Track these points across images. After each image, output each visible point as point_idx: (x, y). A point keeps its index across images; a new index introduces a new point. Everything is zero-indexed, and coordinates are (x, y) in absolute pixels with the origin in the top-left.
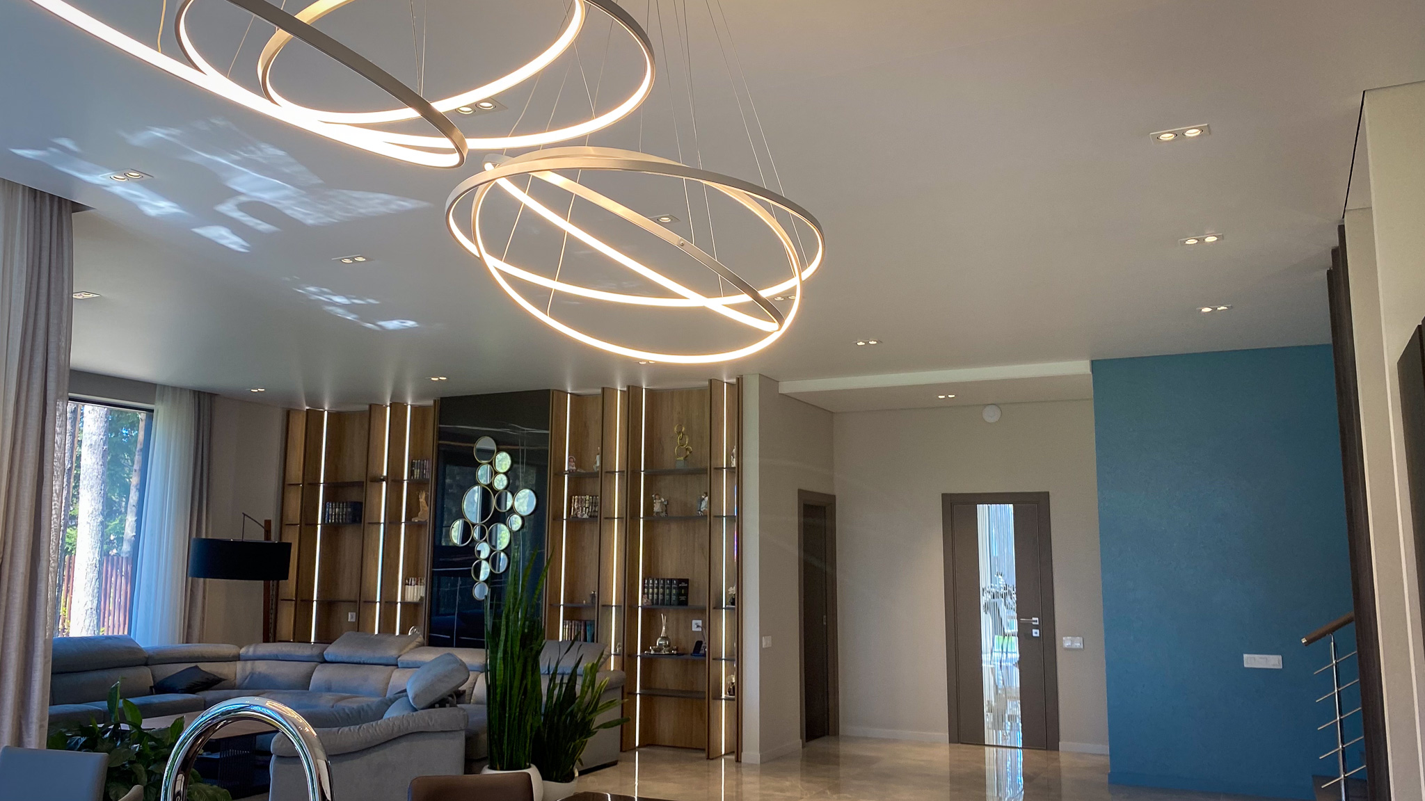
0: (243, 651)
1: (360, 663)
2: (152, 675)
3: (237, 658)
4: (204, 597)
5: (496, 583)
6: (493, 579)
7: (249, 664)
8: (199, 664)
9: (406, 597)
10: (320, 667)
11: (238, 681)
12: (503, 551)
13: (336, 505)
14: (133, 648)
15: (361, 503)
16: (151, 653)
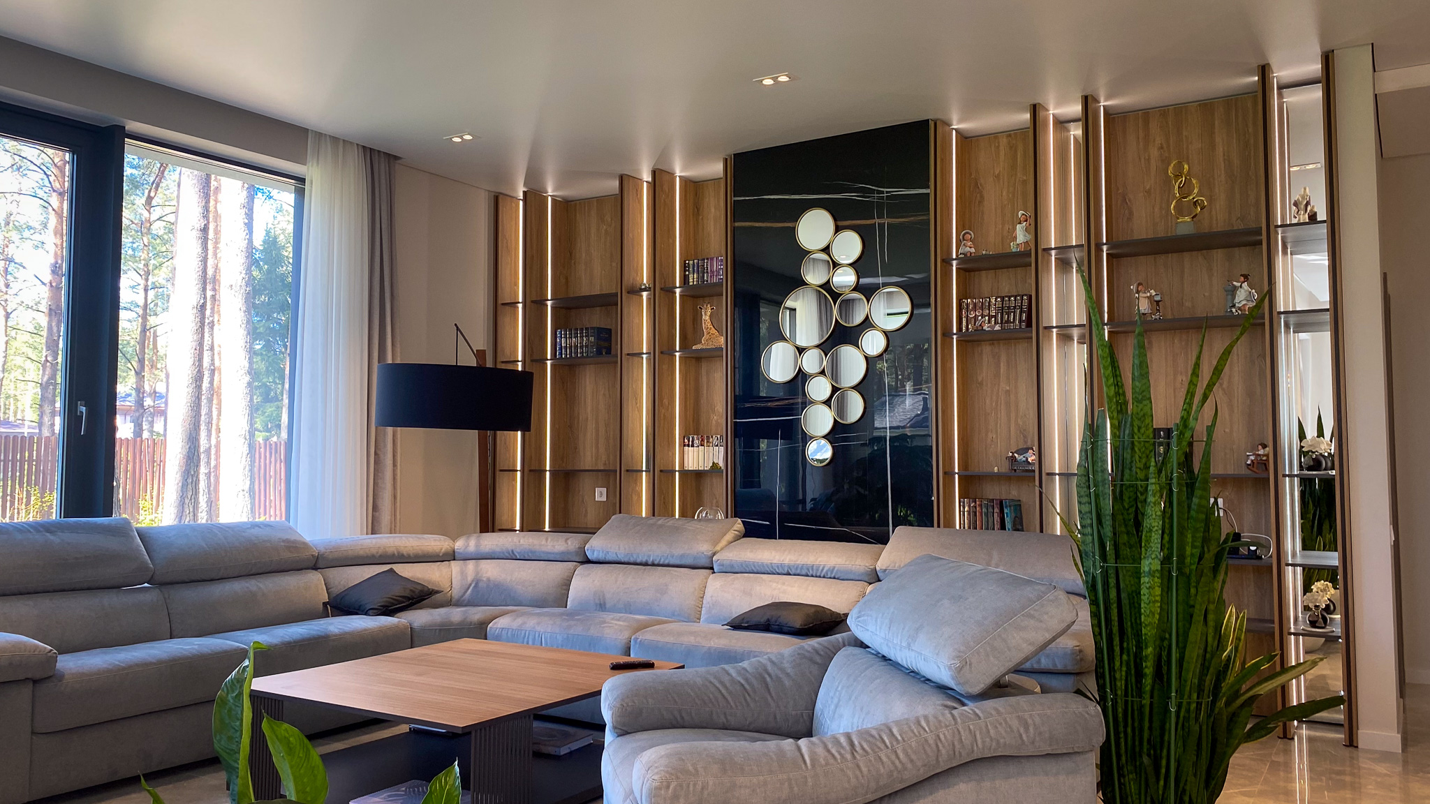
0: (459, 545)
1: (646, 564)
2: (325, 584)
3: (451, 556)
4: (395, 465)
5: (845, 439)
6: (838, 433)
7: (471, 565)
8: (395, 567)
9: (686, 464)
10: (581, 569)
11: (456, 593)
12: (855, 388)
13: (571, 334)
14: (295, 542)
15: (609, 331)
16: (323, 550)
